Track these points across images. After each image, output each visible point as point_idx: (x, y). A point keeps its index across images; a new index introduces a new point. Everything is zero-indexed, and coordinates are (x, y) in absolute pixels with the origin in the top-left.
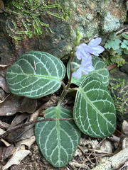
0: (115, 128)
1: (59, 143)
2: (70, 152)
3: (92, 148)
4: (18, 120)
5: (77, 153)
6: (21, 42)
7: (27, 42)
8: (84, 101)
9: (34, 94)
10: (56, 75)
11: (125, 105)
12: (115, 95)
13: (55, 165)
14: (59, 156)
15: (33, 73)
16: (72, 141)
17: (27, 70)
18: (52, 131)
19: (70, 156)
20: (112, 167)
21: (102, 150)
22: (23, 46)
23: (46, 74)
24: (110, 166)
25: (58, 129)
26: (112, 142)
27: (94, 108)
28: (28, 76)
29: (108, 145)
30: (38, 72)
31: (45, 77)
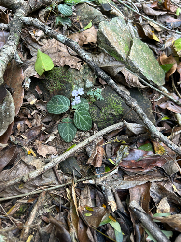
0: (91, 127)
1: (68, 133)
2: (73, 136)
3: (82, 135)
4: (51, 124)
5: (76, 137)
6: (53, 92)
7: (55, 91)
8: (78, 116)
9: (57, 112)
10: (66, 105)
11: (95, 118)
12: (91, 114)
13: (67, 142)
14: (68, 138)
15: (57, 104)
16: (73, 132)
17: (55, 103)
18: (65, 128)
19: (73, 138)
21: (86, 136)
23: (63, 104)
24: (88, 141)
25: (68, 127)
26: (90, 132)
27: (83, 118)
28: (55, 105)
29: (88, 134)
30: (59, 104)
31: (62, 106)
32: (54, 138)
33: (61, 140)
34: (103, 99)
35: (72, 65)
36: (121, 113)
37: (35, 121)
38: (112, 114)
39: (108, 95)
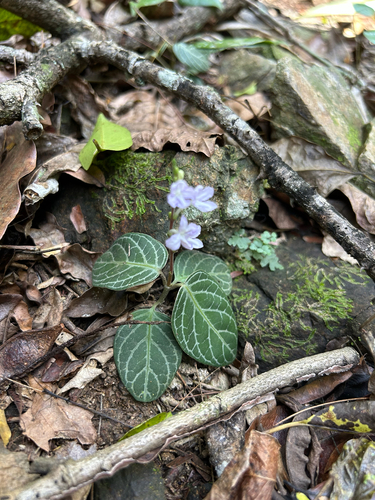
0: (234, 356)
1: (148, 364)
2: (163, 380)
3: (197, 380)
4: (95, 325)
5: (175, 384)
6: (119, 224)
7: (126, 224)
8: (190, 305)
9: (119, 284)
10: (154, 263)
11: (251, 324)
12: (237, 309)
13: (138, 397)
14: (146, 384)
15: (125, 259)
16: (167, 363)
17: (119, 257)
18: (139, 344)
19: (162, 387)
20: (221, 409)
21: (214, 385)
22: (121, 229)
23: (142, 261)
24: (217, 407)
25: (148, 343)
26: (230, 376)
27: (206, 319)
28: (118, 264)
29: (223, 379)
30: (131, 259)
31: (139, 265)
32: (94, 376)
33: (118, 387)
34: (281, 268)
35: (188, 145)
36: (343, 315)
37: (45, 310)
38: (312, 318)
39: (297, 259)
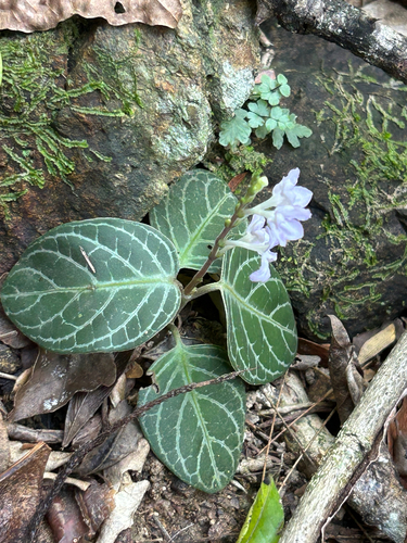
0: (295, 335)
1: (205, 433)
2: (232, 443)
6: (18, 206)
7: (33, 199)
9: (119, 337)
10: (156, 271)
11: (306, 272)
13: (211, 489)
14: (213, 464)
15: (87, 281)
16: (230, 414)
18: (181, 410)
20: (362, 448)
21: (288, 403)
24: (357, 449)
25: (193, 399)
26: (301, 373)
27: (253, 311)
28: (77, 292)
31: (128, 284)
32: (141, 497)
33: (175, 491)
34: (307, 132)
35: (119, 8)
38: (401, 218)
